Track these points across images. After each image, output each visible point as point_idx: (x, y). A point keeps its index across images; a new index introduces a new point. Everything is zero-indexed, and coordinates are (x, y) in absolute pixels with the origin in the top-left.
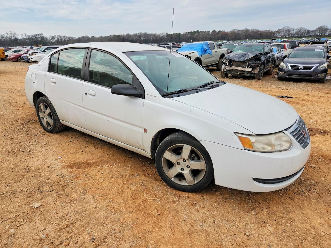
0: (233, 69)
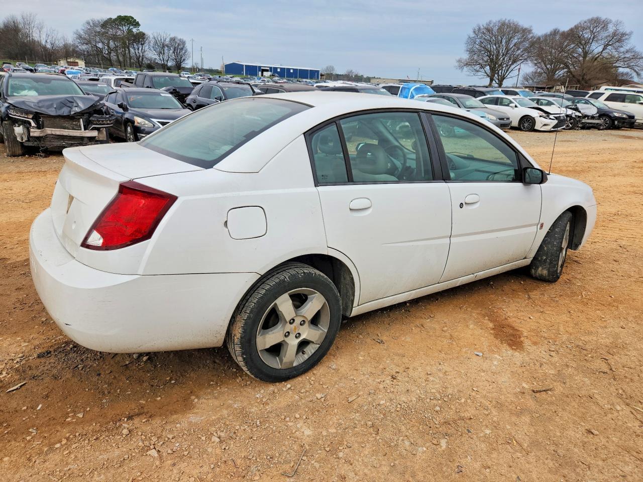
0: (46, 135)
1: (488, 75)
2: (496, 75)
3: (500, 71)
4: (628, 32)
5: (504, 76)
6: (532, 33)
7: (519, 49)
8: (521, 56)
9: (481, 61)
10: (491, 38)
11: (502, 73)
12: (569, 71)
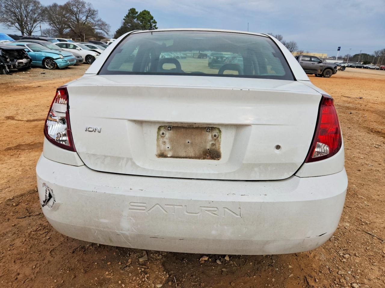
1: (19, 29)
2: (25, 30)
3: (27, 27)
4: (96, 10)
5: (31, 30)
6: (41, 4)
7: (35, 14)
8: (38, 18)
9: (11, 20)
10: (13, 4)
11: (28, 28)
12: (72, 30)
